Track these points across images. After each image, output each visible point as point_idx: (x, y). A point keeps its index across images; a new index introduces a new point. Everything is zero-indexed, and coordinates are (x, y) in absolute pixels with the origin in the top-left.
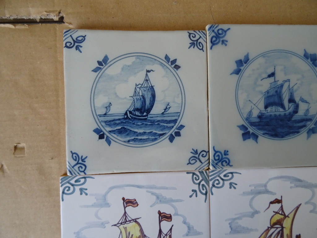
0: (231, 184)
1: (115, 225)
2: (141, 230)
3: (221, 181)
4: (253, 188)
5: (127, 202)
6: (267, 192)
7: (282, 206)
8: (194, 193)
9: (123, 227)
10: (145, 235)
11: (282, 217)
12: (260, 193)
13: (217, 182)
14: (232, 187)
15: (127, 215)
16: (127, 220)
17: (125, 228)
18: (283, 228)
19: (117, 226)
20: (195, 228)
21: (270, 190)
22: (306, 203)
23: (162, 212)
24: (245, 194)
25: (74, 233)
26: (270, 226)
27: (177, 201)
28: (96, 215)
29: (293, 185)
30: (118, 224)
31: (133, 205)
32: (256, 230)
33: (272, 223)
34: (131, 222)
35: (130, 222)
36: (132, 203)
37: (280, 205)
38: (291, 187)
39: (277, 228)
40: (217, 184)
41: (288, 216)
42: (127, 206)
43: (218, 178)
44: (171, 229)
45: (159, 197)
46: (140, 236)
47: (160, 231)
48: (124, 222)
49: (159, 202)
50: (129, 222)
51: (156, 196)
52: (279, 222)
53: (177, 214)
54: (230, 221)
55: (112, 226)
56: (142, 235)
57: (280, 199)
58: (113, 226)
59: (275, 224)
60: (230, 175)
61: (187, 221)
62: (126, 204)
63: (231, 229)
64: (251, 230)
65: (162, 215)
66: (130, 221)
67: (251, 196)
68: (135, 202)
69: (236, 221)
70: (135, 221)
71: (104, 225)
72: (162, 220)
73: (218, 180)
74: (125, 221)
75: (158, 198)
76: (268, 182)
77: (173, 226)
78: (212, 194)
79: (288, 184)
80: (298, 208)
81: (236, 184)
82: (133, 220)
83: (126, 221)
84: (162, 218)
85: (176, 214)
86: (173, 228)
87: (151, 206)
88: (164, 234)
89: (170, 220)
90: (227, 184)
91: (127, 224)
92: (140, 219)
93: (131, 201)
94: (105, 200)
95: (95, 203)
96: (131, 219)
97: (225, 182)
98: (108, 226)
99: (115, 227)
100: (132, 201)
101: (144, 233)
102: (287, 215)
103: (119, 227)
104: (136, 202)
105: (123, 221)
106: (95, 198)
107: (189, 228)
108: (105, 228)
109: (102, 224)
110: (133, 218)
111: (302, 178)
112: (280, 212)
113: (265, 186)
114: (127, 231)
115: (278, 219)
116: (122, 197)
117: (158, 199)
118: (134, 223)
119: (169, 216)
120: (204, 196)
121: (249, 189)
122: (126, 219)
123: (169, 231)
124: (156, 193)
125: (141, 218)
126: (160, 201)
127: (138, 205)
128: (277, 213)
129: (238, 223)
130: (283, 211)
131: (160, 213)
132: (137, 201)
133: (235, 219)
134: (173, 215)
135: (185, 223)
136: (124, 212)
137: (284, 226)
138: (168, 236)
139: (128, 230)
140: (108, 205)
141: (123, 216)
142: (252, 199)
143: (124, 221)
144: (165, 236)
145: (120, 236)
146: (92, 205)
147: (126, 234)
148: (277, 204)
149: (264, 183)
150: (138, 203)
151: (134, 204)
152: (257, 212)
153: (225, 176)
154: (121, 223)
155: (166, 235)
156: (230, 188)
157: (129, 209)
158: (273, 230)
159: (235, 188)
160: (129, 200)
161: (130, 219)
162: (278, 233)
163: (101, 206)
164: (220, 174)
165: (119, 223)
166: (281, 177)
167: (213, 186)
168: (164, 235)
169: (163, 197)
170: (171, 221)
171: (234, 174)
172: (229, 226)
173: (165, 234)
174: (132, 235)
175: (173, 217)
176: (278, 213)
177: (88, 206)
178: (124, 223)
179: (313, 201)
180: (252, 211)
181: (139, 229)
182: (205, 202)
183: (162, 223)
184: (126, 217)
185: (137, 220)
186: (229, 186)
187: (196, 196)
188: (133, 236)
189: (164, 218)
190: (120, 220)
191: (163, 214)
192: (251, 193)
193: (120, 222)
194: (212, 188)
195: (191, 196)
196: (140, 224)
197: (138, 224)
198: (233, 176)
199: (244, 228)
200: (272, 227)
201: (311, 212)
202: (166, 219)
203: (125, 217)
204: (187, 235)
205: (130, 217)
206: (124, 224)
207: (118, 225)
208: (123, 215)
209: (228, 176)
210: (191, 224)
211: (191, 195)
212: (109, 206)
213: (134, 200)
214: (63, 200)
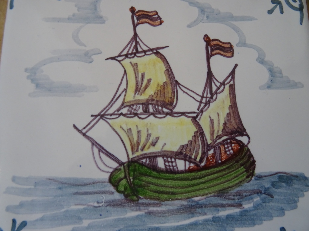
1: (113, 58)
2: (169, 72)
5: (139, 15)
8: (275, 7)
9: (131, 62)
10: (177, 82)
15: (138, 40)
16: (140, 50)
17: (135, 66)
19: (117, 60)
20: (284, 74)
23: (211, 38)
25: (26, 70)
27: (243, 19)
28: (76, 38)
30: (119, 56)
31: (151, 22)
34: (147, 53)
35: (146, 55)
36: (149, 19)
42: (138, 24)
44: (233, 73)
45: (206, 10)
46: (166, 82)
47: (210, 76)
48: (131, 54)
49: (205, 18)
50: (143, 54)
51: (199, 7)
53: (245, 44)
55: (106, 59)
56: (170, 81)
58: (110, 60)
61: (266, 59)
62: (138, 19)
65: (212, 43)
66: (145, 52)
68: (157, 16)
70: (156, 52)
71: (90, 57)
72: (214, 53)
74: (135, 51)
75: (202, 11)
77: (236, 66)
82: (151, 50)
83: (137, 52)
84: (212, 50)
85: (243, 44)
86: (236, 70)
87: (189, 26)
88: (219, 82)
89: (229, 54)
91: (138, 57)
92: (166, 48)
93: (148, 14)
94: (96, 10)
95: (74, 15)
96: (147, 49)
98: (99, 59)
99: (114, 61)
100: (151, 14)
101: (174, 78)
103: (122, 62)
104: (159, 17)
105: (130, 52)
106: (76, 6)
107: (272, 72)
108: (91, 62)
109: (86, 54)
110: (152, 47)
114: (138, 72)
116: (130, 7)
117: (204, 14)
118: (153, 56)
119: (228, 46)
120: (298, 13)
122: (136, 47)
123: (228, 77)
124: (198, 2)
125: (168, 47)
126: (208, 17)
127: (161, 23)
131: (207, 39)
132: (159, 14)
134: (237, 45)
135: (262, 61)
136: (132, 34)
138: (227, 87)
139: (141, 70)
140: (100, 19)
141: (130, 42)
143: (133, 51)
144: (220, 86)
145: (122, 80)
146: (69, 19)
147: (136, 78)
150: (162, 20)
151: (153, 20)
154: (127, 56)
155: (223, 84)
157: (144, 30)
160: (143, 13)
161: (145, 48)
163: (87, 20)
165: (123, 54)
168: (218, 84)
169: (214, 9)
170: (232, 56)
173: (221, 81)
174: (149, 81)
175: (235, 48)
177: (59, 20)
178: (133, 55)
181: (164, 69)
182: (301, 24)
183: (212, 59)
184: (137, 43)
185: (160, 51)
187: (282, 12)
188: (152, 82)
189: (216, 49)
190: (124, 49)
191: (215, 42)
193: (125, 53)
195: (270, 12)
196: (166, 60)
197: (161, 58)
202: (222, 53)
203: (134, 44)
204: (269, 87)
205: (145, 43)
206: (133, 57)
207: (119, 59)
208: (132, 39)
210: (275, 65)
211: (270, 9)
212: (104, 22)
213: (154, 13)
214: (12, 7)
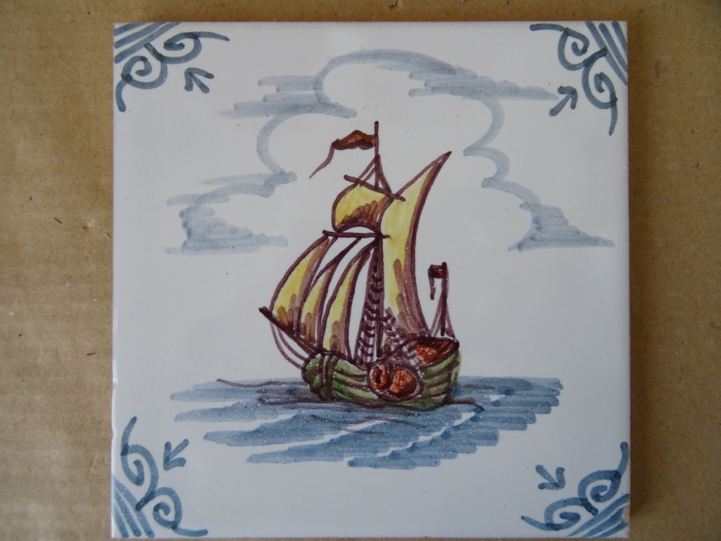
0: (190, 74)
3: (155, 64)
4: (270, 90)
6: (322, 105)
7: (377, 159)
11: (379, 197)
12: (295, 108)
13: (140, 66)
14: (195, 87)
18: (379, 237)
21: (333, 100)
22: (469, 151)
24: (240, 110)
26: (330, 229)
29: (419, 84)
32: (281, 241)
33: (339, 219)
37: (370, 153)
38: (412, 93)
39: (359, 237)
40: (141, 73)
41: (398, 196)
43: (144, 52)
52: (367, 218)
54: (184, 207)
57: (370, 131)
59: (352, 221)
60: (189, 44)
63: (189, 234)
64: (262, 240)
67: (264, 120)
69: (207, 206)
73: (143, 59)
76: (325, 72)
78: (122, 108)
79: (401, 79)
80: (437, 167)
81: (209, 76)
90: (176, 73)
97: (170, 67)
102: (394, 190)
111: (453, 62)
112: (372, 181)
113: (317, 84)
115: (363, 203)
121: (256, 95)
128: (357, 182)
129: (212, 212)
130: (380, 176)
133: (203, 199)
137: (384, 231)
142: (267, 130)
148: (358, 151)
149: (313, 73)
152: (283, 177)
153: (169, 45)
156: (189, 87)
158: (342, 243)
159: (204, 89)
162: (364, 254)
164: (153, 37)
166: (376, 55)
167: (127, 78)
171: (202, 40)
172: (180, 221)
176: (364, 184)
179: (493, 144)
180: (266, 171)
186: (182, 82)
192: (265, 107)
194: (120, 86)
198: (197, 48)
199: (234, 231)
200: (339, 232)
201: (487, 183)
209: (182, 46)
